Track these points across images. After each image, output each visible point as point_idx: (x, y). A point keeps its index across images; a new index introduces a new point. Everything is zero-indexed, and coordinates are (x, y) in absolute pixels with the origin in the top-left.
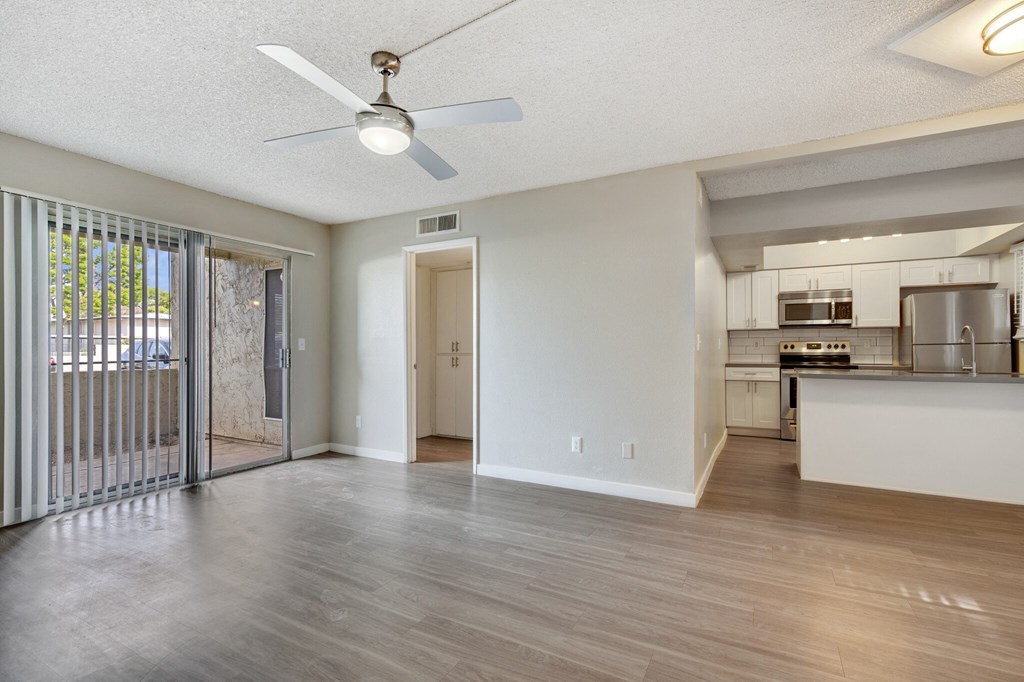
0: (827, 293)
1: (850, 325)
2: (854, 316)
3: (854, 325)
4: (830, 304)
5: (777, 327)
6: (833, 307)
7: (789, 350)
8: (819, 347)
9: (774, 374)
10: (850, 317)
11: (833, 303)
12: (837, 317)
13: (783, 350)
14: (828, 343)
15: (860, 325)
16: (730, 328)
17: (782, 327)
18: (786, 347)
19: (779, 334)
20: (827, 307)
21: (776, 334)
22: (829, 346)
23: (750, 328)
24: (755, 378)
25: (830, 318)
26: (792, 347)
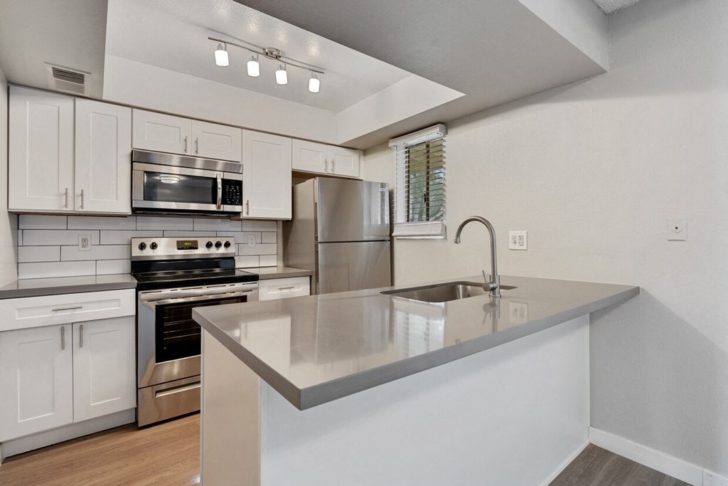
0: (220, 166)
1: (238, 213)
2: (244, 202)
3: (244, 215)
4: (215, 180)
5: (128, 211)
6: (220, 186)
7: (148, 252)
8: (194, 246)
9: (124, 300)
10: (240, 203)
11: (219, 181)
12: (224, 202)
13: (137, 252)
14: (206, 240)
15: (251, 215)
16: (15, 206)
17: (136, 211)
18: (142, 247)
19: (130, 224)
20: (210, 184)
21: (123, 224)
22: (209, 245)
23: (70, 209)
24: (79, 316)
25: (214, 202)
26: (154, 246)
